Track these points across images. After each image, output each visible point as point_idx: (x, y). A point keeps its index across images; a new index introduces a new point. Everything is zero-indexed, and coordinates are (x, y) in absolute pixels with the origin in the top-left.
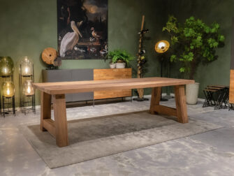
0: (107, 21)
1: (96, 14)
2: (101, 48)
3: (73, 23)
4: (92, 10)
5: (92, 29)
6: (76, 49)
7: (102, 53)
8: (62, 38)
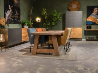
0: (20, 7)
1: (17, 3)
2: (19, 19)
3: (10, 6)
4: (16, 1)
5: (16, 10)
6: (11, 18)
7: (19, 21)
8: (6, 13)
